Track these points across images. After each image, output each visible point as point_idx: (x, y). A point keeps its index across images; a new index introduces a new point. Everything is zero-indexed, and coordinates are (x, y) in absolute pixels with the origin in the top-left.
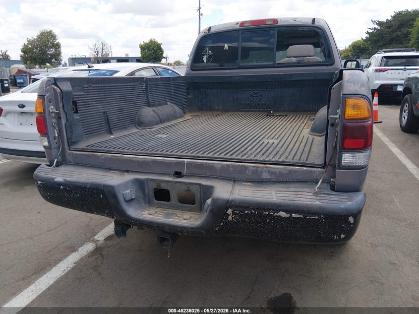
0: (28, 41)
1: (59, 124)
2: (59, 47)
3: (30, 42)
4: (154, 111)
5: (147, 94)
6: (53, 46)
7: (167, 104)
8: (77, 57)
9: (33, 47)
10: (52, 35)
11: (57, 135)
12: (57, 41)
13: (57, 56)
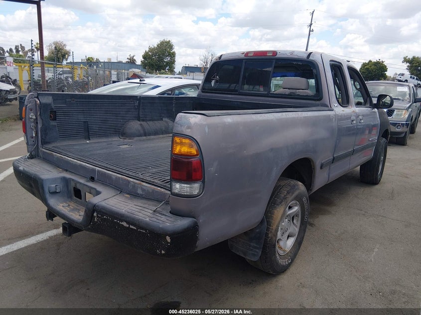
0: (149, 49)
1: (36, 128)
2: (174, 56)
3: (151, 50)
4: (141, 125)
5: (139, 110)
6: (169, 55)
7: (162, 120)
8: (189, 66)
9: (152, 55)
10: (170, 45)
11: (34, 135)
12: (173, 51)
13: (171, 64)
